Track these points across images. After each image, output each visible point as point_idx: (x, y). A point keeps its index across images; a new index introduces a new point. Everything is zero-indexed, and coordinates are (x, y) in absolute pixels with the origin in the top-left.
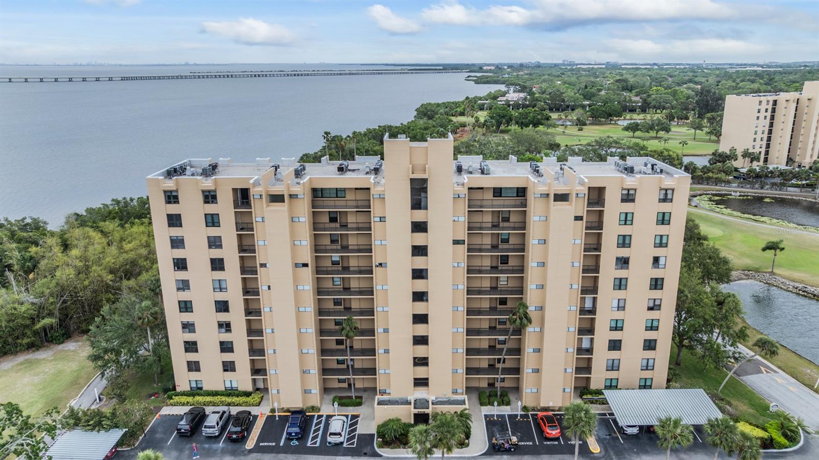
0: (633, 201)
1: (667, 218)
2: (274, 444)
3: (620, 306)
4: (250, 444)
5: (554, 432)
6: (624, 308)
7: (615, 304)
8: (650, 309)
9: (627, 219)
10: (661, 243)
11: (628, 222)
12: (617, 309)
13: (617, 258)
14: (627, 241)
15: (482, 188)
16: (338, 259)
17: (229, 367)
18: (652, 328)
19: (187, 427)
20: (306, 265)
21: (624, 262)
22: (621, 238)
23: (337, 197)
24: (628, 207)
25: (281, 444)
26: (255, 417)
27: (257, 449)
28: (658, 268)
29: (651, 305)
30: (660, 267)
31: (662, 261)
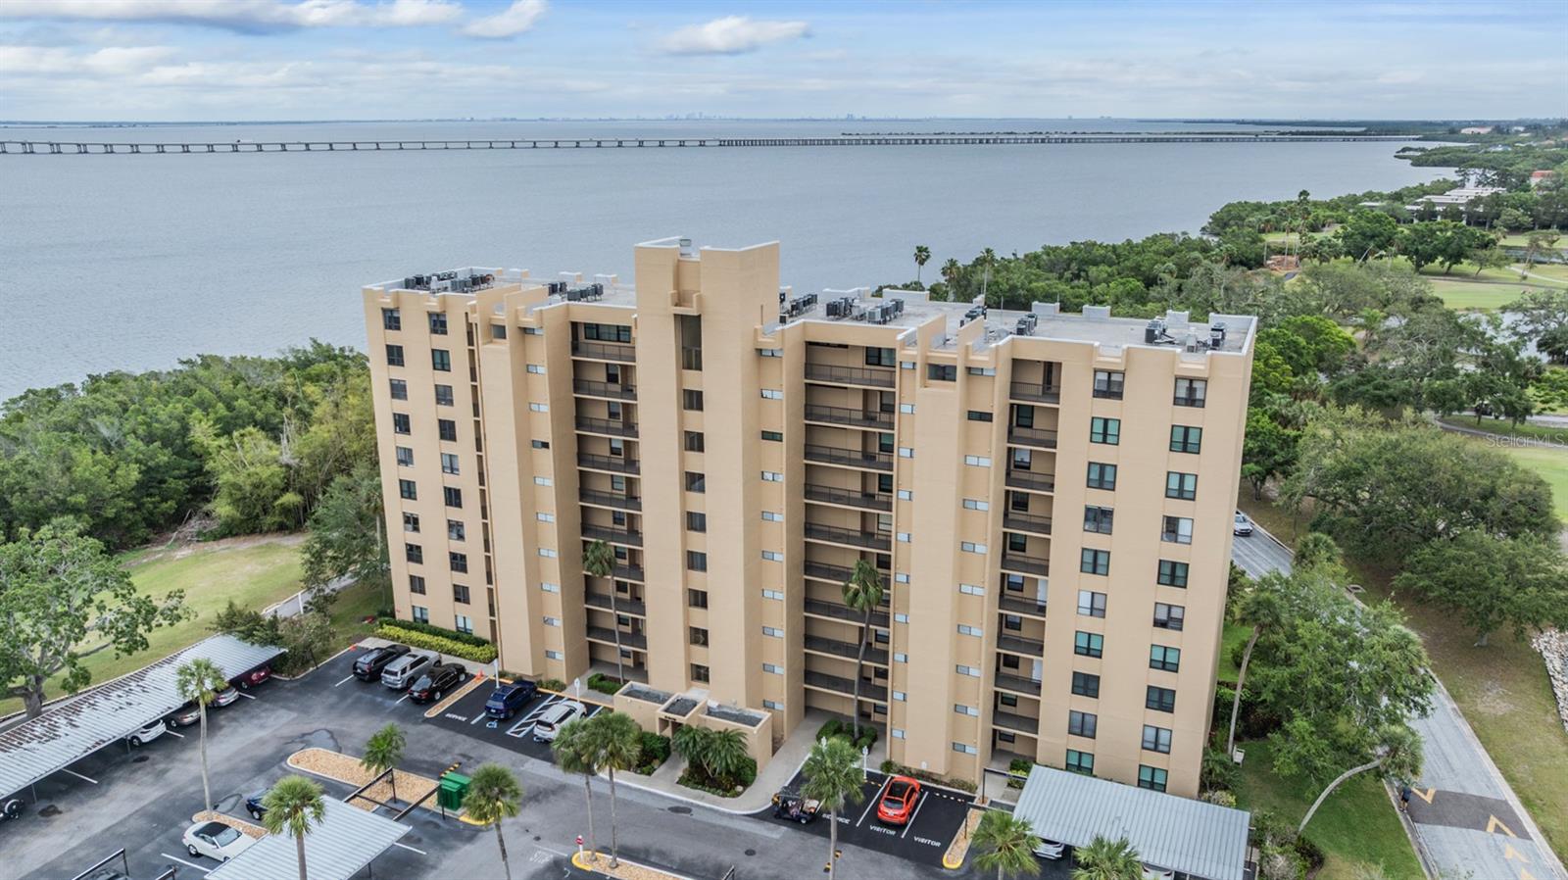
0: (1119, 395)
1: (1192, 439)
2: (464, 719)
3: (1095, 606)
4: (433, 712)
5: (891, 812)
6: (1102, 613)
7: (1086, 601)
8: (1159, 624)
9: (1105, 432)
10: (1181, 490)
11: (1110, 439)
12: (1088, 612)
13: (1088, 510)
14: (1108, 477)
15: (846, 346)
16: (620, 445)
17: (461, 595)
18: (1165, 663)
19: (366, 668)
20: (545, 445)
21: (1099, 518)
22: (1096, 470)
23: (619, 340)
24: (1107, 408)
25: (473, 722)
26: (470, 677)
27: (441, 721)
28: (1176, 541)
29: (1163, 616)
30: (1180, 539)
31: (1184, 528)
